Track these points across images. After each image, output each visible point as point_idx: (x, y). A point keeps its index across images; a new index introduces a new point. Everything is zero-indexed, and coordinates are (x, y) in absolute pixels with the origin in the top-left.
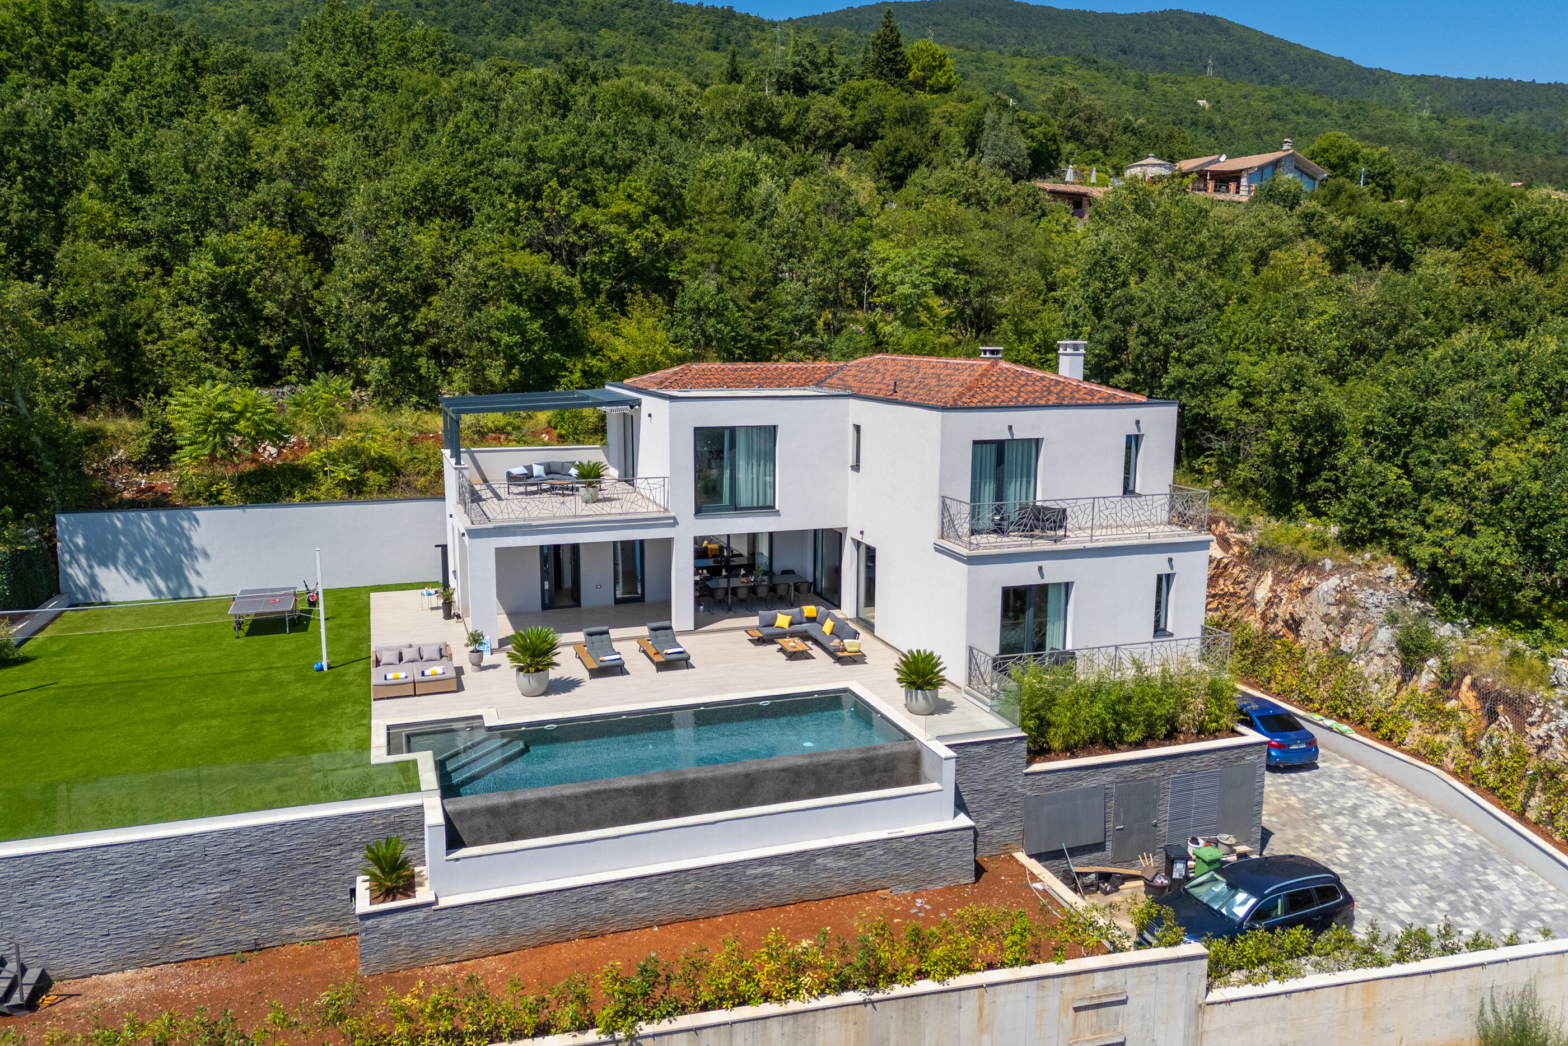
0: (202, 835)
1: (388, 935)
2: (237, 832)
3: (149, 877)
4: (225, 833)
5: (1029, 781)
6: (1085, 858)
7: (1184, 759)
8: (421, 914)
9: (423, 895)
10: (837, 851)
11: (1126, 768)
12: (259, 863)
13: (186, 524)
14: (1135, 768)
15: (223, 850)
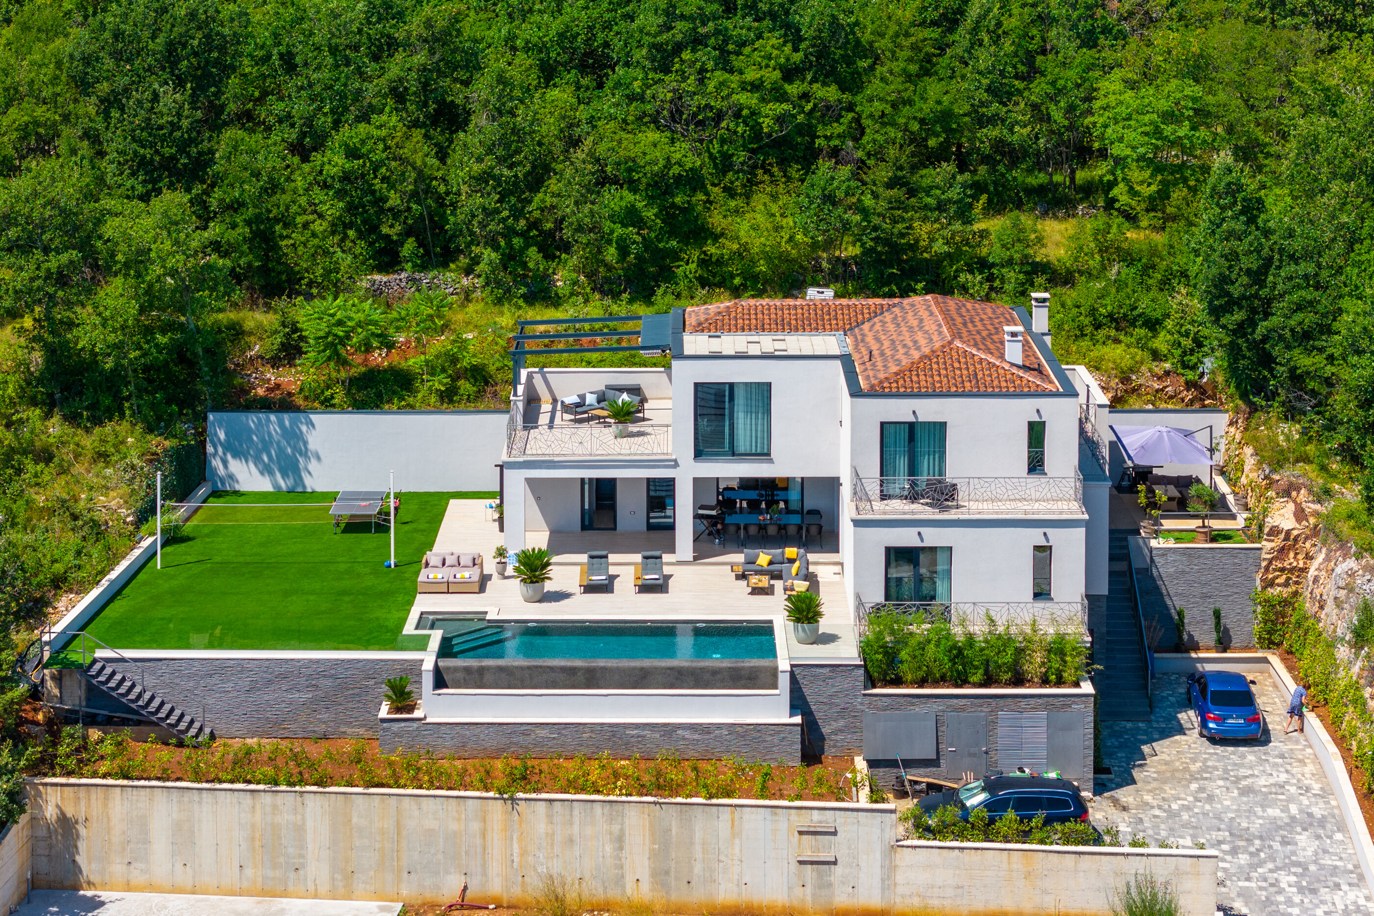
0: (299, 660)
1: (396, 735)
2: (318, 661)
3: (270, 682)
4: (311, 661)
5: (867, 700)
6: (922, 771)
7: (1010, 700)
8: (415, 725)
9: (417, 714)
10: (692, 727)
11: (955, 701)
12: (328, 682)
13: (304, 428)
14: (964, 701)
15: (309, 671)
